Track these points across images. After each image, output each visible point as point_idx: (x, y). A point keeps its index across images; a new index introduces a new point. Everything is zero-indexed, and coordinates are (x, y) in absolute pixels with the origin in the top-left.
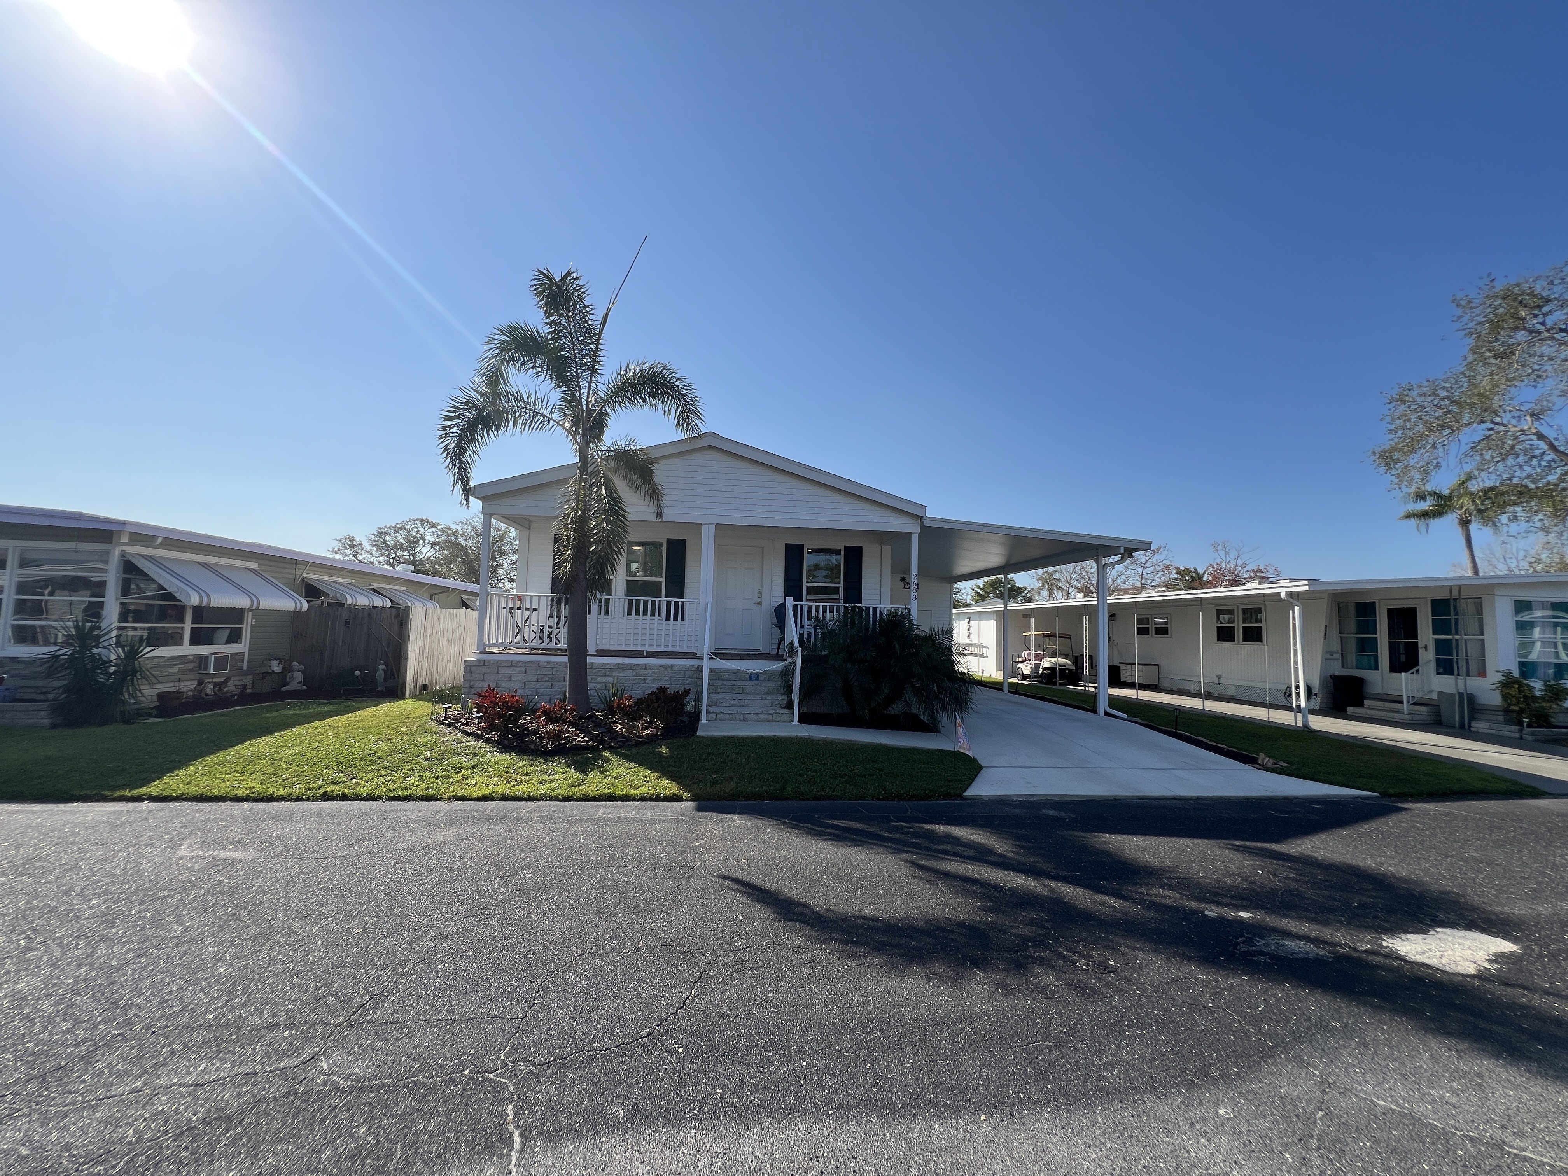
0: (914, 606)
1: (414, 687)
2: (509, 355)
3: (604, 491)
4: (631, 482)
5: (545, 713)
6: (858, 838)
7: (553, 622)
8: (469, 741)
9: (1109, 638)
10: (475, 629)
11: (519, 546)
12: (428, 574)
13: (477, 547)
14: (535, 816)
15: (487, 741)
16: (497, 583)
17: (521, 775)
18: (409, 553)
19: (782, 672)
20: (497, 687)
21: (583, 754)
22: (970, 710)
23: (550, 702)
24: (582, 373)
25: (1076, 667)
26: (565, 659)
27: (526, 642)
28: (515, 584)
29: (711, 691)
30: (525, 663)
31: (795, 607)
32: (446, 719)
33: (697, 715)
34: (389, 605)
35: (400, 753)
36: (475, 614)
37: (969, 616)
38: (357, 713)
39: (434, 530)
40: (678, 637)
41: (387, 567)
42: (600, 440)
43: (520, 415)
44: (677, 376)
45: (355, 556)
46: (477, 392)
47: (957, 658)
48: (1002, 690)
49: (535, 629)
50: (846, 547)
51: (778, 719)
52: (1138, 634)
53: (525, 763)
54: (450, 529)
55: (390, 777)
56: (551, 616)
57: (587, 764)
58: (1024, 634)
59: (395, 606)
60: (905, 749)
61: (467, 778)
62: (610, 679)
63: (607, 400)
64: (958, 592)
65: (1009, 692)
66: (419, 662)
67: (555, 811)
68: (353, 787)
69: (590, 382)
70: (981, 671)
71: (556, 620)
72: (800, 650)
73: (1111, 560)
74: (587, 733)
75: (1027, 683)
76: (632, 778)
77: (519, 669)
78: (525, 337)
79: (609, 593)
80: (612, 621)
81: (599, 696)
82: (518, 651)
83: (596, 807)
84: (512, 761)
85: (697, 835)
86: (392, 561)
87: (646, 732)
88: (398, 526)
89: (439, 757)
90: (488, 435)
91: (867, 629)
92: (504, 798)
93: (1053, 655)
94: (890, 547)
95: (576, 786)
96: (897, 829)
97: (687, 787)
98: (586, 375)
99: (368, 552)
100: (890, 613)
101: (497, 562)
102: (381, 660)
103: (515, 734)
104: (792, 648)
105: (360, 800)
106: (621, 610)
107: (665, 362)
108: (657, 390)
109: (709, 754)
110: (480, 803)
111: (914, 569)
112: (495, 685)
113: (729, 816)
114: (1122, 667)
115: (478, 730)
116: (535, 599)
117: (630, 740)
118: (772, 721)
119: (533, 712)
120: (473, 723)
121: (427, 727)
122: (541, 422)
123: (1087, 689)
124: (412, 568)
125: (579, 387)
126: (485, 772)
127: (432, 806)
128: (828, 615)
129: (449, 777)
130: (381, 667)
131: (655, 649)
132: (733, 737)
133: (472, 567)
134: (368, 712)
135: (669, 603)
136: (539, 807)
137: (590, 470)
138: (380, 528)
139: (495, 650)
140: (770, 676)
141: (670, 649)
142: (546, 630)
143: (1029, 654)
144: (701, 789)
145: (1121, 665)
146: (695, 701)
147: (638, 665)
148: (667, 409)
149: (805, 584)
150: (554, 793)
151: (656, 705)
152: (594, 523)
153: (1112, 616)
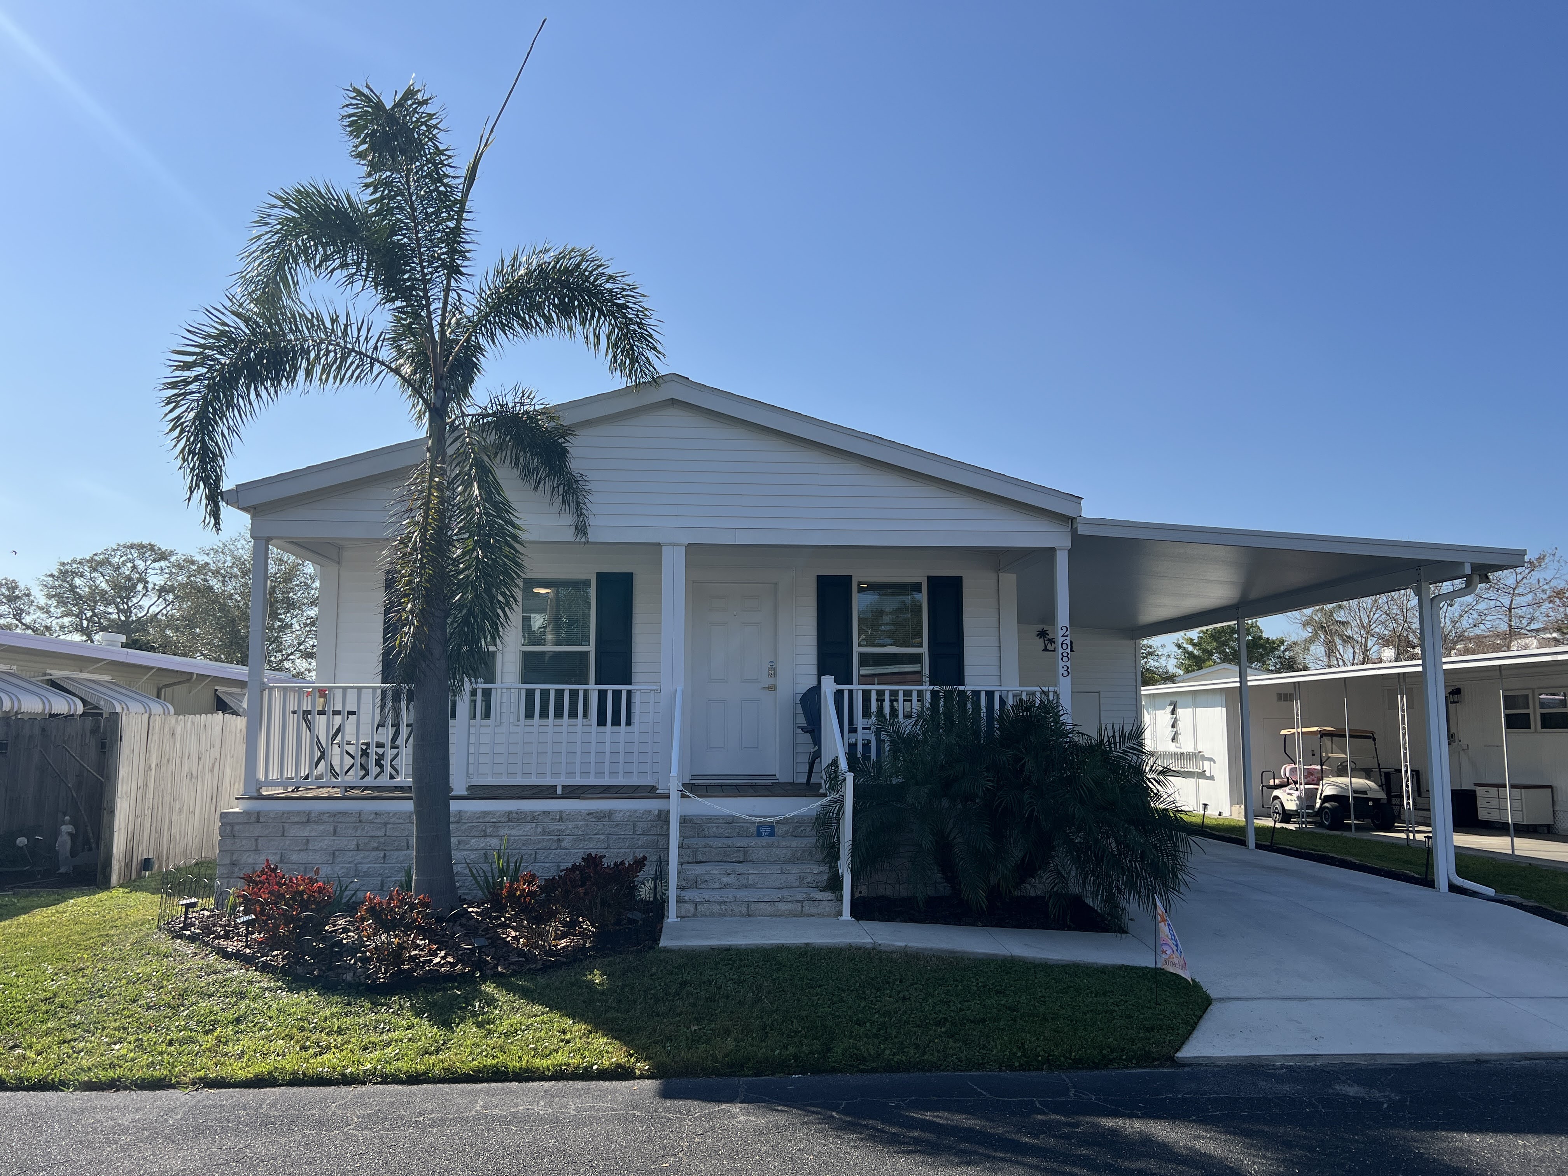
0: (1064, 689)
1: (126, 865)
2: (297, 245)
3: (477, 492)
4: (527, 473)
5: (373, 912)
6: (975, 1148)
7: (385, 735)
8: (229, 970)
9: (1451, 737)
10: (241, 749)
11: (321, 590)
12: (152, 649)
13: (242, 594)
14: (355, 1115)
15: (265, 968)
16: (281, 661)
17: (328, 1034)
18: (117, 607)
19: (818, 818)
20: (281, 861)
21: (445, 990)
22: (1182, 888)
23: (382, 889)
24: (432, 273)
25: (1388, 793)
26: (408, 806)
27: (336, 775)
28: (314, 662)
29: (686, 859)
30: (334, 815)
31: (839, 694)
32: (184, 928)
33: (658, 907)
34: (80, 709)
35: (101, 997)
36: (239, 724)
37: (1174, 699)
38: (22, 919)
39: (163, 564)
40: (622, 755)
41: (77, 637)
42: (466, 394)
43: (318, 357)
44: (608, 271)
45: (18, 616)
46: (238, 315)
47: (1154, 787)
48: (1243, 843)
49: (351, 749)
50: (930, 579)
51: (813, 911)
52: (1508, 726)
53: (334, 1010)
54: (193, 563)
55: (83, 1044)
56: (381, 725)
57: (451, 1009)
58: (1284, 732)
59: (92, 712)
60: (1058, 966)
61: (226, 1043)
62: (494, 842)
63: (480, 321)
64: (1151, 654)
65: (1258, 847)
66: (136, 817)
67: (392, 1104)
68: (14, 1063)
69: (447, 290)
70: (1202, 807)
71: (391, 731)
72: (850, 777)
73: (1447, 587)
74: (452, 949)
75: (1291, 827)
76: (538, 1034)
77: (322, 828)
78: (325, 211)
79: (490, 678)
80: (497, 730)
81: (473, 875)
82: (323, 793)
83: (469, 1092)
84: (311, 1007)
85: (664, 1147)
86: (85, 623)
87: (563, 943)
88: (96, 558)
89: (173, 1003)
90: (258, 395)
91: (976, 733)
92: (297, 1081)
93: (1341, 772)
94: (1015, 576)
95: (431, 1054)
96: (1048, 1128)
97: (642, 1051)
98: (440, 277)
99: (41, 608)
100: (1020, 704)
101: (281, 620)
102: (65, 814)
103: (316, 954)
104: (836, 772)
105: (28, 1089)
106: (513, 709)
107: (583, 246)
108: (571, 301)
109: (684, 984)
110: (251, 1091)
111: (1063, 617)
112: (278, 858)
113: (724, 1106)
114: (1480, 791)
115: (247, 946)
116: (352, 696)
117: (533, 959)
118: (801, 914)
119: (351, 909)
120: (238, 934)
121: (150, 943)
122: (358, 367)
123: (1411, 836)
124: (123, 638)
125: (427, 298)
126: (261, 1029)
127: (161, 1098)
128: (900, 706)
129: (192, 1041)
130: (67, 828)
131: (578, 781)
132: (728, 949)
133: (235, 633)
134: (40, 916)
135: (602, 694)
136: (362, 1096)
137: (450, 451)
138: (63, 564)
139: (278, 791)
140: (796, 828)
141: (606, 781)
142: (373, 751)
143: (1293, 771)
144: (668, 1053)
145: (1478, 789)
146: (654, 879)
147: (546, 813)
148: (591, 336)
149: (856, 650)
150: (389, 1069)
151: (581, 890)
152: (459, 552)
153: (1454, 694)
